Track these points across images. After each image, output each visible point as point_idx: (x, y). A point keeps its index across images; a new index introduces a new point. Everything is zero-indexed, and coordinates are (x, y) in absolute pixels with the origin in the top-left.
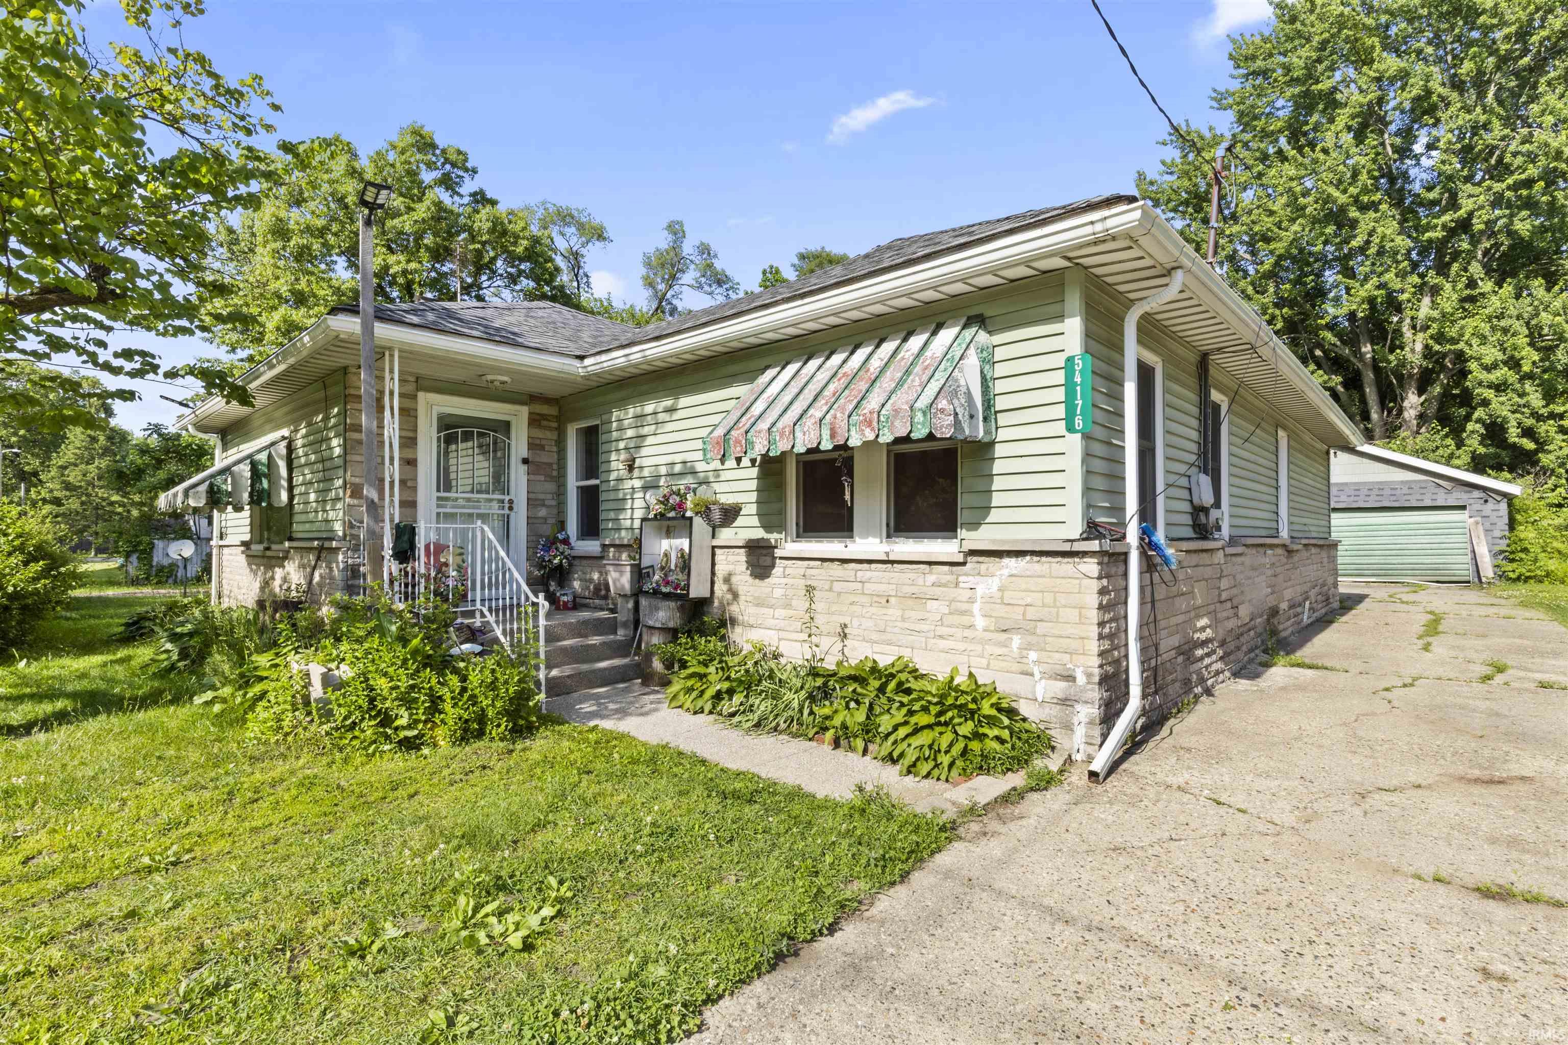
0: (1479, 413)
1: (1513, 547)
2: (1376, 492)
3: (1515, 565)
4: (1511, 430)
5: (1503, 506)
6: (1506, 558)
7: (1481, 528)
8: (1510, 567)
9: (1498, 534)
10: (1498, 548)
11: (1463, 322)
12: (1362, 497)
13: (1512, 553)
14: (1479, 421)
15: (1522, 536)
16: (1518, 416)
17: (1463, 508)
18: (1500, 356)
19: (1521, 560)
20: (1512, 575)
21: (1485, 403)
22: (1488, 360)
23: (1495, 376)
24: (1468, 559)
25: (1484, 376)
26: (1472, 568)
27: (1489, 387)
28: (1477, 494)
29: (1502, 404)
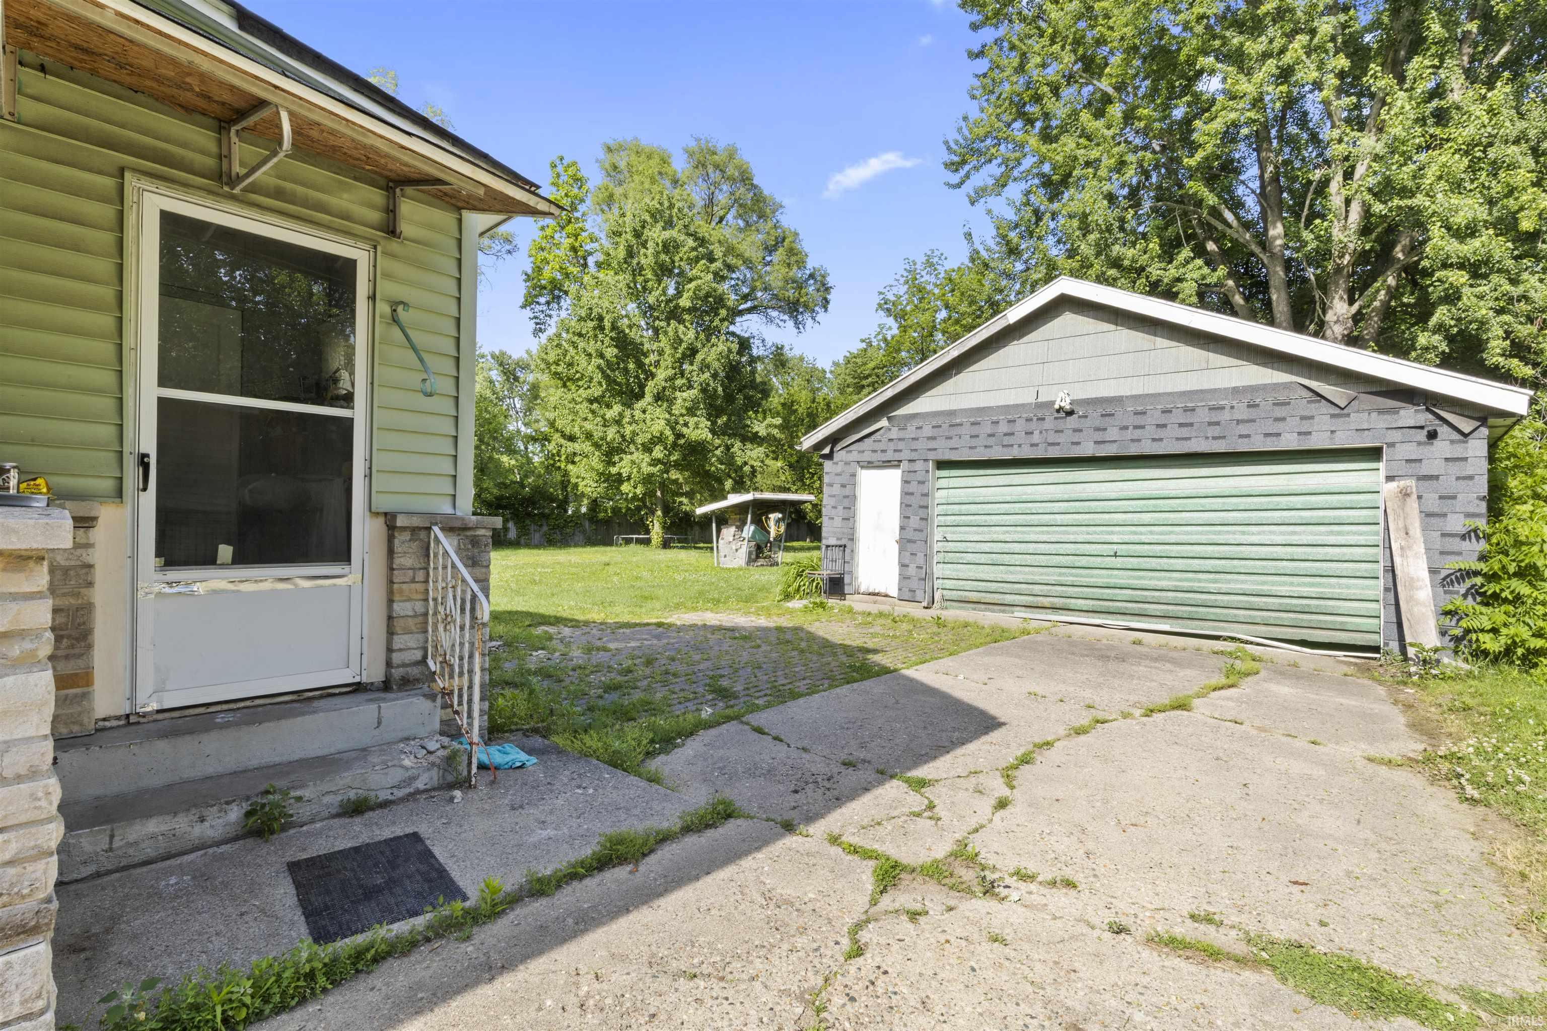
0: (1441, 314)
1: (1495, 565)
2: (1178, 417)
3: (1498, 614)
4: (1493, 343)
5: (1478, 447)
6: (1475, 592)
7: (1413, 505)
8: (1486, 617)
9: (1457, 523)
10: (1453, 564)
11: (1423, 157)
12: (1151, 431)
13: (1493, 577)
14: (1440, 328)
15: (1523, 531)
16: (1506, 318)
17: (1374, 454)
18: (1482, 213)
19: (1518, 599)
20: (1490, 644)
21: (1452, 297)
22: (1459, 220)
23: (1471, 248)
24: (1377, 588)
25: (1454, 248)
26: (1385, 614)
27: (1461, 266)
28: (1410, 415)
29: (1481, 297)
